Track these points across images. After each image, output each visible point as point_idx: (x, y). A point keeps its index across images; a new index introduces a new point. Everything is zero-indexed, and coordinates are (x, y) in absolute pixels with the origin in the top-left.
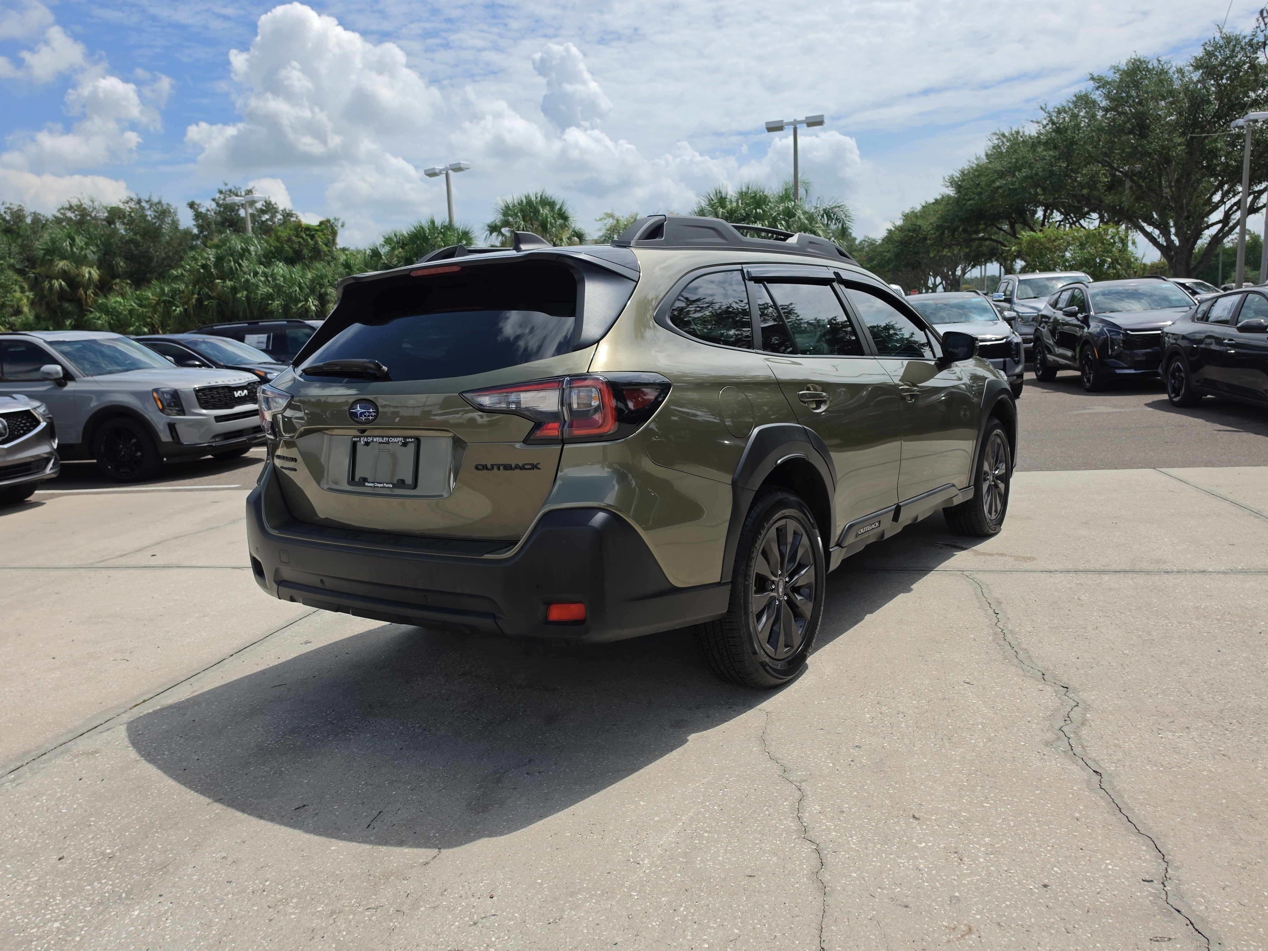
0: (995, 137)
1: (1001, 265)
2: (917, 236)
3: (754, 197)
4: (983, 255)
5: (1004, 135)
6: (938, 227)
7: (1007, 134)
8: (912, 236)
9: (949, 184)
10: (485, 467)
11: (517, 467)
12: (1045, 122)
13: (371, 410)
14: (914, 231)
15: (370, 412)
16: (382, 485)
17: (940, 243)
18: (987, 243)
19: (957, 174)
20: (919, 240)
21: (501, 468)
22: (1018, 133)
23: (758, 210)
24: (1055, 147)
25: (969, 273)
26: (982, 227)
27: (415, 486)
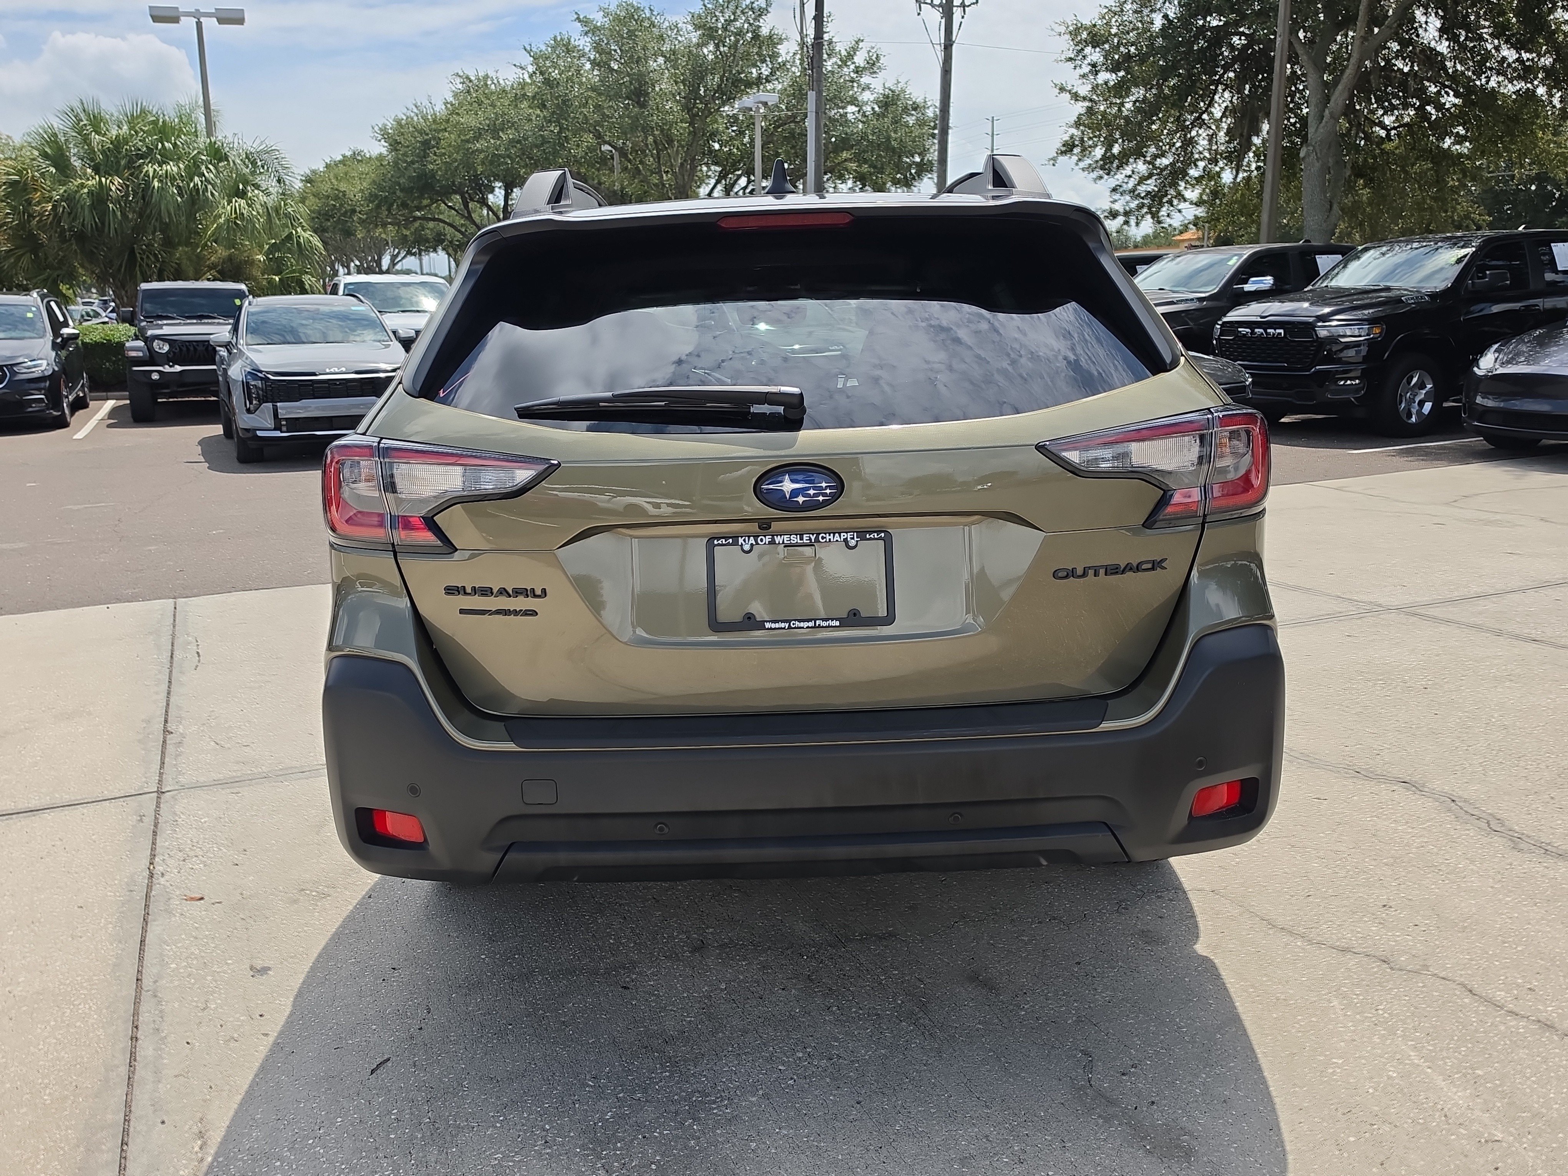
0: (458, 80)
1: (449, 255)
2: (341, 205)
3: (155, 123)
4: (427, 240)
5: (468, 78)
6: (372, 198)
7: (473, 78)
8: (335, 206)
9: (380, 137)
10: (1071, 574)
11: (1129, 568)
12: (531, 69)
13: (824, 485)
14: (336, 198)
15: (821, 488)
16: (811, 624)
17: (372, 221)
18: (431, 224)
19: (390, 124)
20: (346, 212)
21: (1102, 572)
22: (486, 77)
23: (166, 144)
24: (543, 106)
25: (400, 264)
26: (425, 202)
27: (889, 619)
